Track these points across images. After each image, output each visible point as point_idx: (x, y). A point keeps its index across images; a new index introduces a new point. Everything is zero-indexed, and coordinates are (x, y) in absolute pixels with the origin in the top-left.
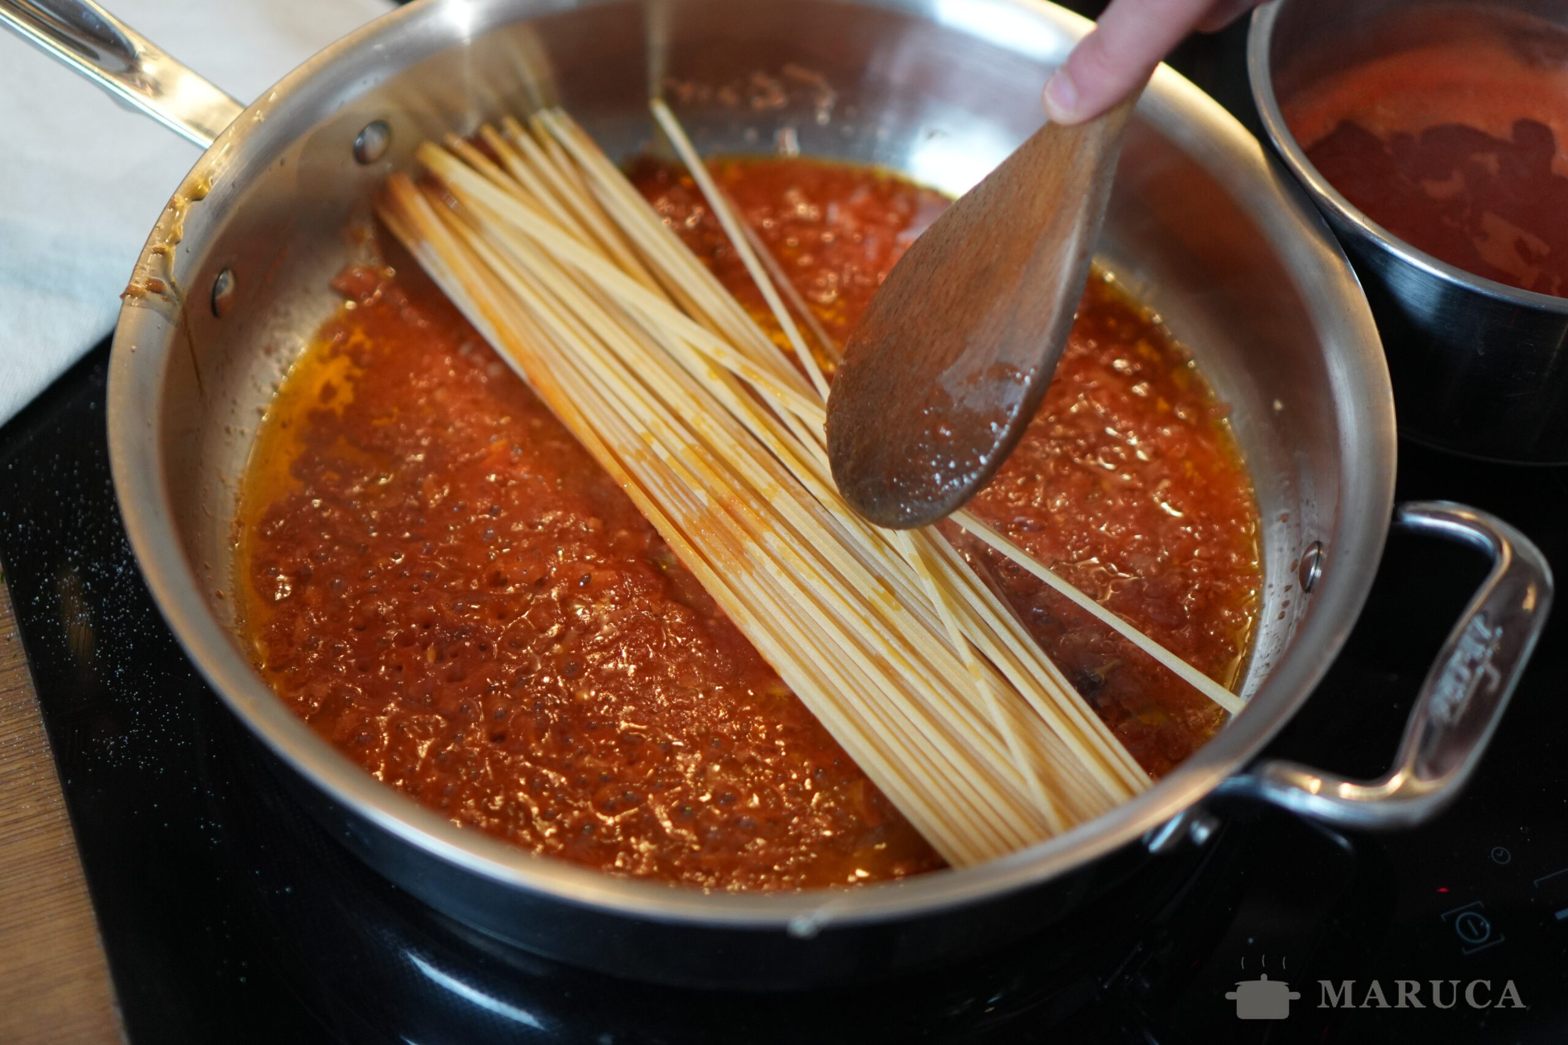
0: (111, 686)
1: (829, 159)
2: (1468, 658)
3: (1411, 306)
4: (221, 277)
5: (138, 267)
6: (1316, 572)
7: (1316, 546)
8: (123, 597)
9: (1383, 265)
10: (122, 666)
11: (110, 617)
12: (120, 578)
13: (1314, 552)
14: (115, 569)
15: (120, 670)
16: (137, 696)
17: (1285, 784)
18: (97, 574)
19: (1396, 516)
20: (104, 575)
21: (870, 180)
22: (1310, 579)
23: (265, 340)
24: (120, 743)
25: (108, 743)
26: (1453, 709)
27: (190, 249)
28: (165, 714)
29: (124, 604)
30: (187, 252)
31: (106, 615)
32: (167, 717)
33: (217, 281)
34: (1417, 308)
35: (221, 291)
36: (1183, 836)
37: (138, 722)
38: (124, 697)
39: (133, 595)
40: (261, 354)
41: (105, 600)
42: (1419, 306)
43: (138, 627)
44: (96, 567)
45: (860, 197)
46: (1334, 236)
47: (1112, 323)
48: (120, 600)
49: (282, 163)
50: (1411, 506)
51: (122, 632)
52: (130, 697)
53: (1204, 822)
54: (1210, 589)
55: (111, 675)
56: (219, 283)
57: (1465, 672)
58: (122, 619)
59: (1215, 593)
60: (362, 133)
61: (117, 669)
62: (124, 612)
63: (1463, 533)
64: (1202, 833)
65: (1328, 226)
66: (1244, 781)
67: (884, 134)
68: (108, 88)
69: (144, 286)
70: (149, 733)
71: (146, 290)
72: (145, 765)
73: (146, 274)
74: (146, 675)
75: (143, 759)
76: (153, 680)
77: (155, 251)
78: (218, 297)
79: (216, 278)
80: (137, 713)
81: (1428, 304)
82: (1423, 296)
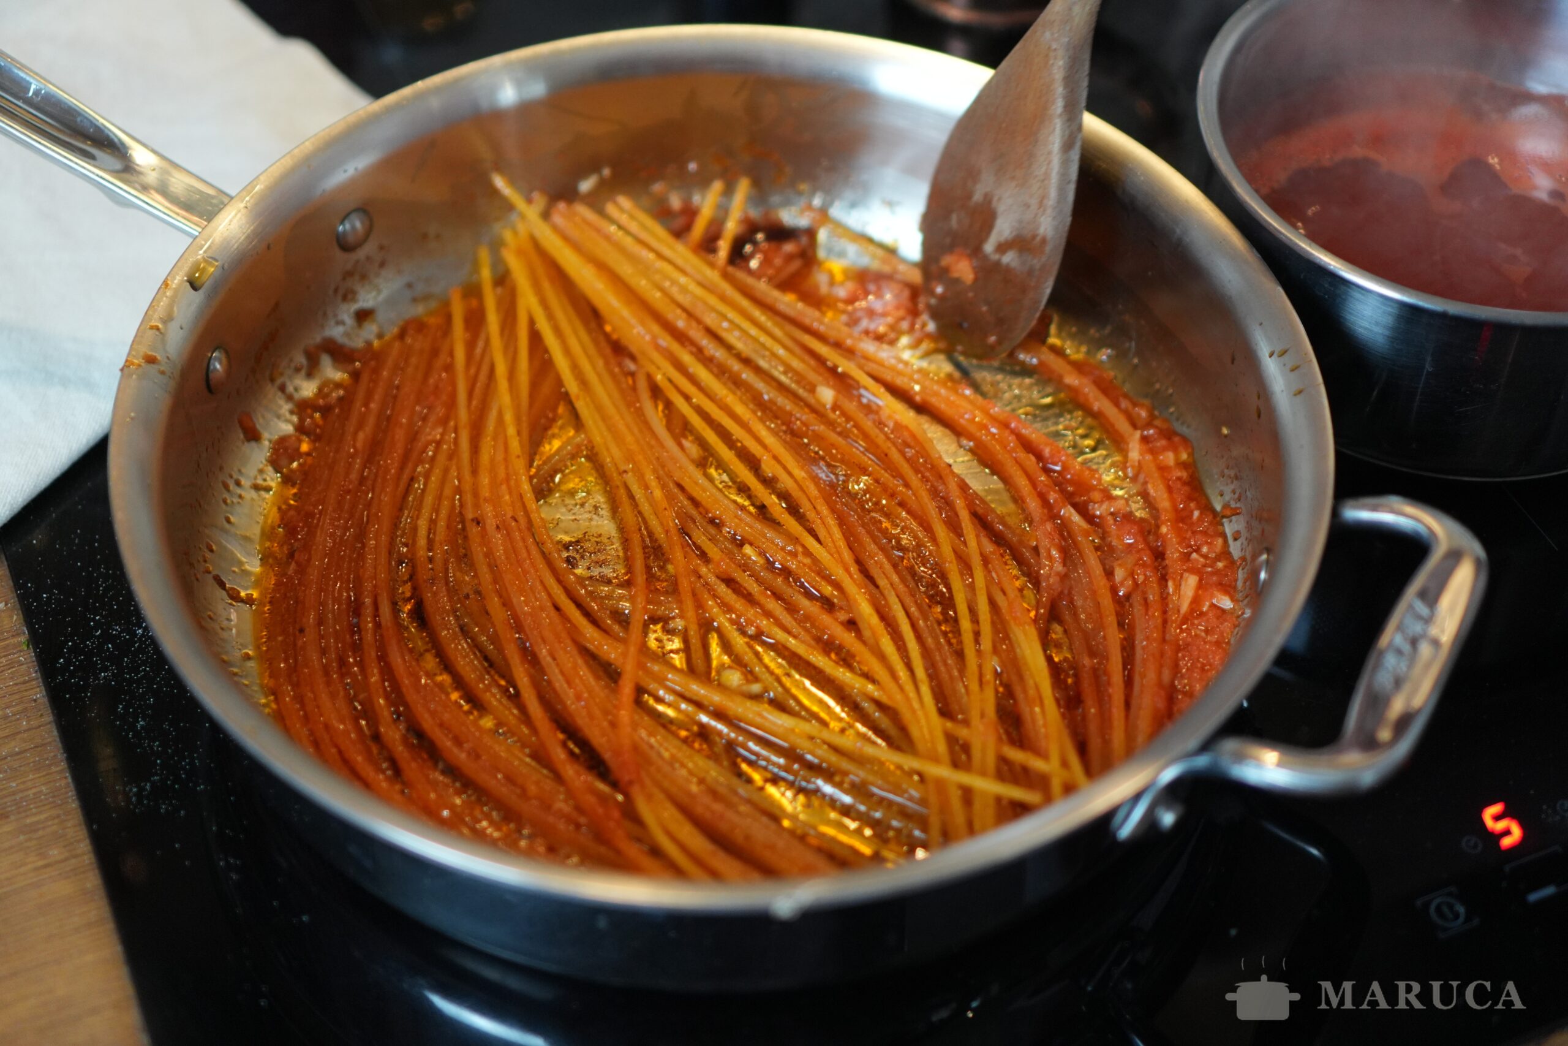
0: (133, 738)
2: (1409, 636)
3: (1361, 327)
4: (214, 355)
6: (1263, 576)
8: (143, 657)
10: (143, 719)
11: (130, 675)
12: (140, 639)
13: (1264, 557)
14: (135, 631)
15: (141, 723)
16: (158, 746)
17: (1240, 758)
18: (118, 636)
19: (1335, 513)
20: (125, 637)
22: (1260, 584)
24: (141, 789)
25: (131, 790)
26: (1397, 681)
27: (184, 326)
28: (185, 761)
29: (144, 663)
30: (181, 328)
31: (127, 674)
32: (186, 764)
33: (210, 358)
35: (215, 368)
36: (1150, 822)
37: (160, 770)
38: (146, 747)
39: (152, 655)
41: (126, 660)
42: (1369, 327)
43: (158, 683)
44: (117, 630)
48: (140, 659)
50: (1351, 502)
51: (142, 688)
52: (152, 748)
53: (1169, 807)
55: (133, 727)
56: (212, 362)
57: (1407, 648)
58: (142, 676)
60: (343, 221)
61: (138, 722)
62: (144, 670)
64: (1168, 819)
66: (1202, 761)
68: (105, 186)
69: (141, 360)
70: (170, 780)
71: (143, 364)
72: (167, 809)
73: (144, 349)
74: (166, 726)
75: (164, 804)
76: (173, 731)
77: (152, 328)
78: (211, 376)
79: (209, 355)
80: (158, 761)
81: (1377, 324)
82: (1372, 316)
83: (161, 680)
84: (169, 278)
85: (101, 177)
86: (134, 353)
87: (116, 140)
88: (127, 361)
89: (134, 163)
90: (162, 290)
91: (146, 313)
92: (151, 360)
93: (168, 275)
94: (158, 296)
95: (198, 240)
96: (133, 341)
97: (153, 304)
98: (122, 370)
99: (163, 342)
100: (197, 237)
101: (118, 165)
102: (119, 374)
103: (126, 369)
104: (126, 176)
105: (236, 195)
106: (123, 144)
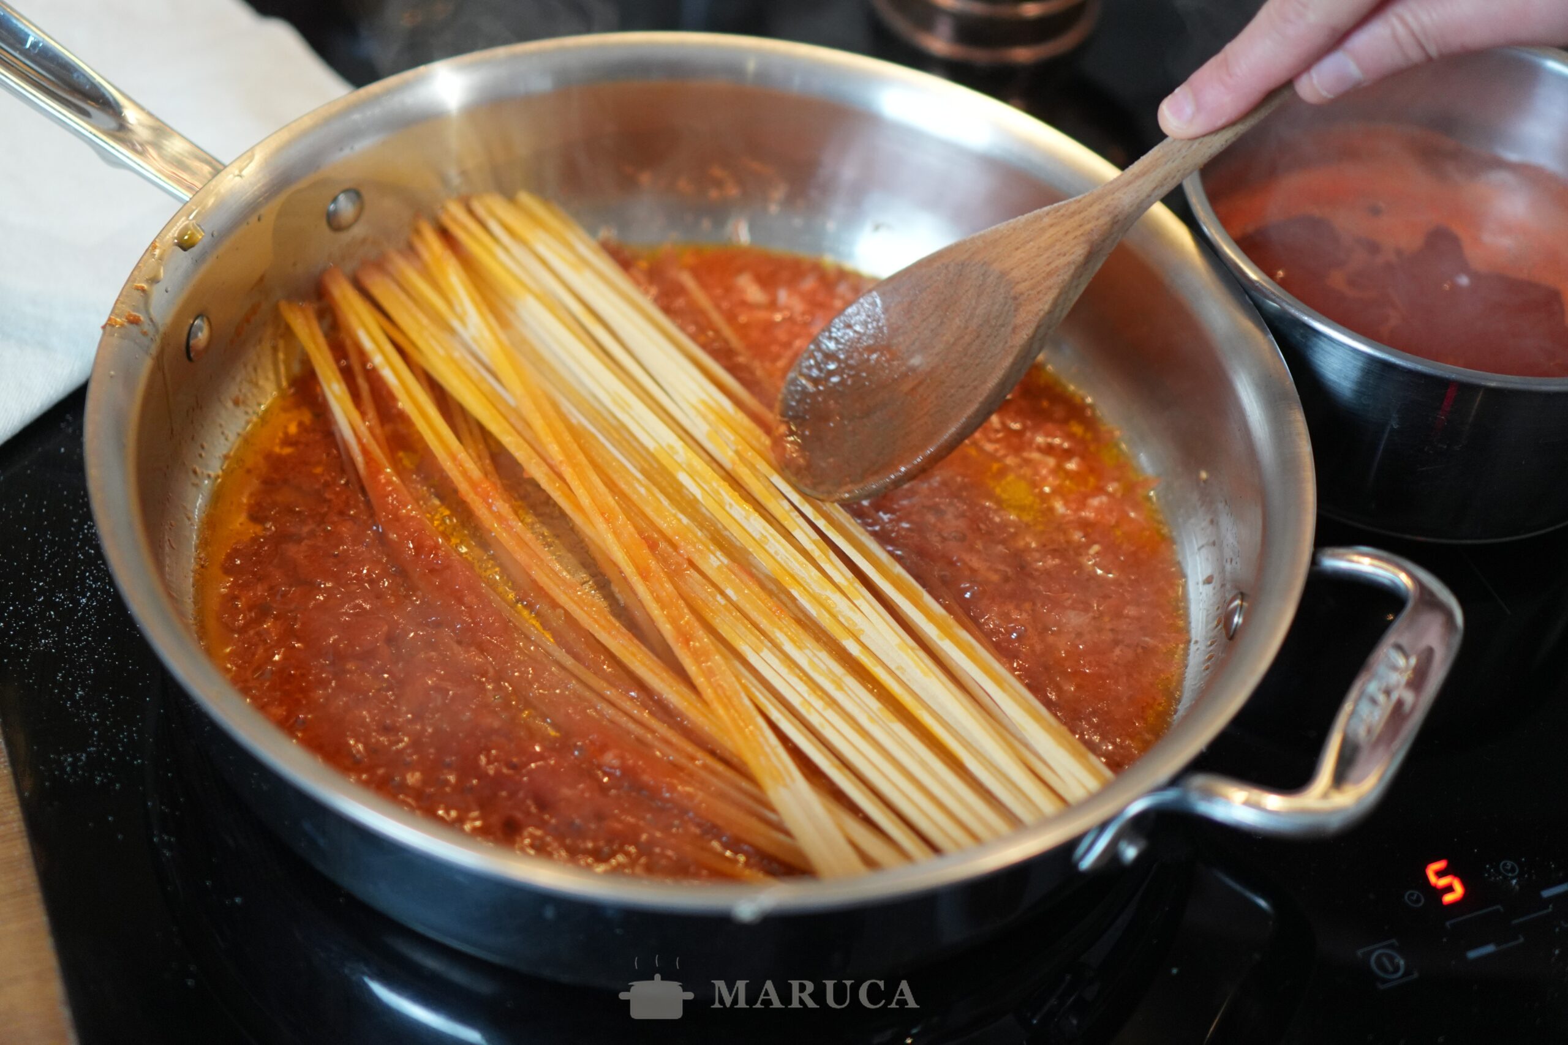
0: (71, 707)
1: (779, 248)
2: (1384, 686)
3: (1330, 380)
4: (196, 322)
5: (119, 302)
6: (1237, 619)
7: (1240, 596)
8: (87, 625)
9: (1304, 341)
10: (82, 689)
11: (72, 644)
12: (84, 608)
13: (1237, 602)
14: (79, 600)
15: (80, 693)
16: (96, 718)
17: (1209, 795)
18: (61, 604)
19: (1314, 561)
20: (68, 605)
21: (818, 270)
22: (1234, 627)
23: (234, 390)
24: (76, 760)
25: (65, 760)
26: (1369, 731)
27: (169, 289)
28: (123, 734)
29: (89, 631)
30: (167, 291)
31: (68, 642)
32: (125, 737)
33: (192, 325)
34: (1335, 382)
35: (196, 336)
36: (1112, 854)
37: (96, 741)
38: (84, 717)
39: (96, 626)
40: (230, 404)
41: (68, 628)
42: (1338, 381)
43: (99, 654)
44: (60, 598)
45: (809, 284)
46: (1257, 311)
47: (1045, 404)
49: (259, 219)
50: (1329, 551)
51: (83, 658)
52: (89, 718)
53: (1132, 842)
54: (1137, 645)
55: (71, 696)
56: (193, 329)
57: (1381, 698)
58: (84, 645)
59: (1143, 648)
60: (335, 200)
61: (77, 692)
62: (89, 638)
63: (1378, 576)
64: (1130, 853)
65: (1251, 302)
66: (1170, 795)
67: (831, 226)
68: (97, 144)
69: (124, 319)
70: (106, 752)
71: (126, 324)
72: (102, 781)
73: (127, 309)
74: (105, 697)
75: (100, 776)
76: (113, 703)
77: (137, 288)
78: (192, 342)
79: (192, 322)
80: (96, 733)
81: (1346, 378)
82: (1341, 370)
83: (103, 651)
84: (157, 240)
85: (94, 135)
86: (117, 311)
87: (111, 99)
88: (110, 319)
89: (128, 123)
90: (149, 251)
91: (132, 273)
92: (134, 321)
93: (157, 237)
94: (145, 257)
95: (189, 204)
96: (117, 300)
97: (140, 265)
98: (104, 327)
99: (146, 303)
100: (187, 202)
101: (112, 124)
102: (101, 331)
103: (108, 328)
104: (121, 134)
105: (231, 163)
106: (117, 103)
